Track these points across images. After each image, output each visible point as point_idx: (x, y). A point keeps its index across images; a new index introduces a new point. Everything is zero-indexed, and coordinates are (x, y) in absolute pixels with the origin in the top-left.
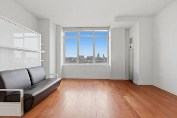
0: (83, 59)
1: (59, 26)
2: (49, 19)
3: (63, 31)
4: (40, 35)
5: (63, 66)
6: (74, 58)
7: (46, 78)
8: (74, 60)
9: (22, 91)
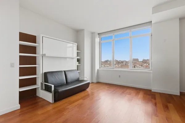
0: (137, 62)
1: (94, 33)
2: (83, 30)
3: (98, 36)
4: (76, 44)
5: (98, 70)
6: (126, 62)
7: (80, 80)
8: (125, 64)
9: (53, 86)
